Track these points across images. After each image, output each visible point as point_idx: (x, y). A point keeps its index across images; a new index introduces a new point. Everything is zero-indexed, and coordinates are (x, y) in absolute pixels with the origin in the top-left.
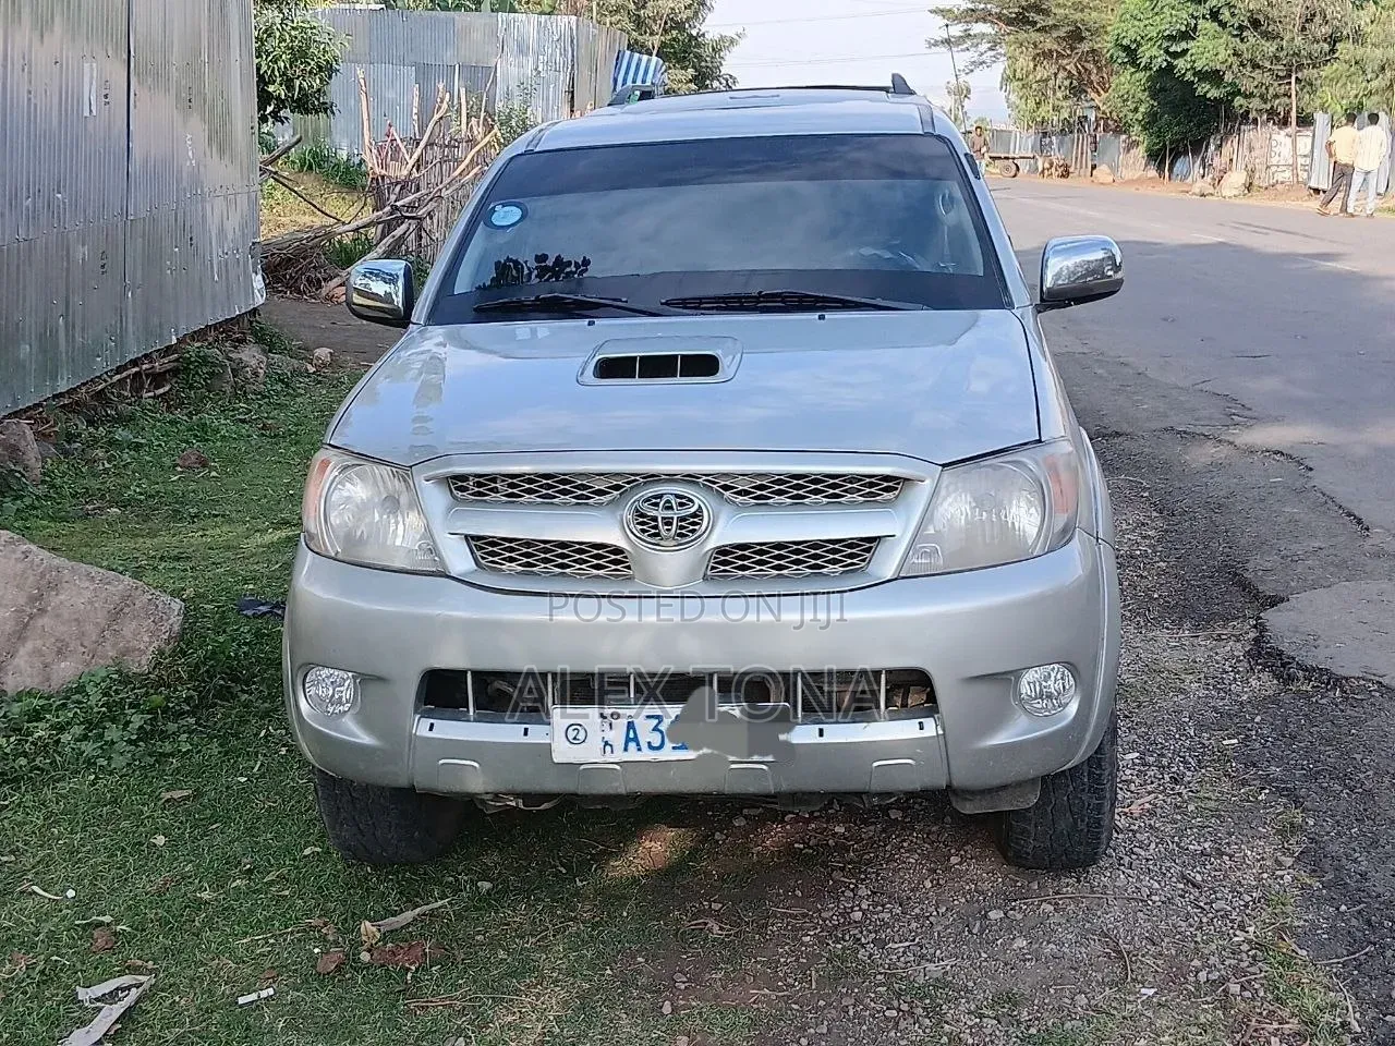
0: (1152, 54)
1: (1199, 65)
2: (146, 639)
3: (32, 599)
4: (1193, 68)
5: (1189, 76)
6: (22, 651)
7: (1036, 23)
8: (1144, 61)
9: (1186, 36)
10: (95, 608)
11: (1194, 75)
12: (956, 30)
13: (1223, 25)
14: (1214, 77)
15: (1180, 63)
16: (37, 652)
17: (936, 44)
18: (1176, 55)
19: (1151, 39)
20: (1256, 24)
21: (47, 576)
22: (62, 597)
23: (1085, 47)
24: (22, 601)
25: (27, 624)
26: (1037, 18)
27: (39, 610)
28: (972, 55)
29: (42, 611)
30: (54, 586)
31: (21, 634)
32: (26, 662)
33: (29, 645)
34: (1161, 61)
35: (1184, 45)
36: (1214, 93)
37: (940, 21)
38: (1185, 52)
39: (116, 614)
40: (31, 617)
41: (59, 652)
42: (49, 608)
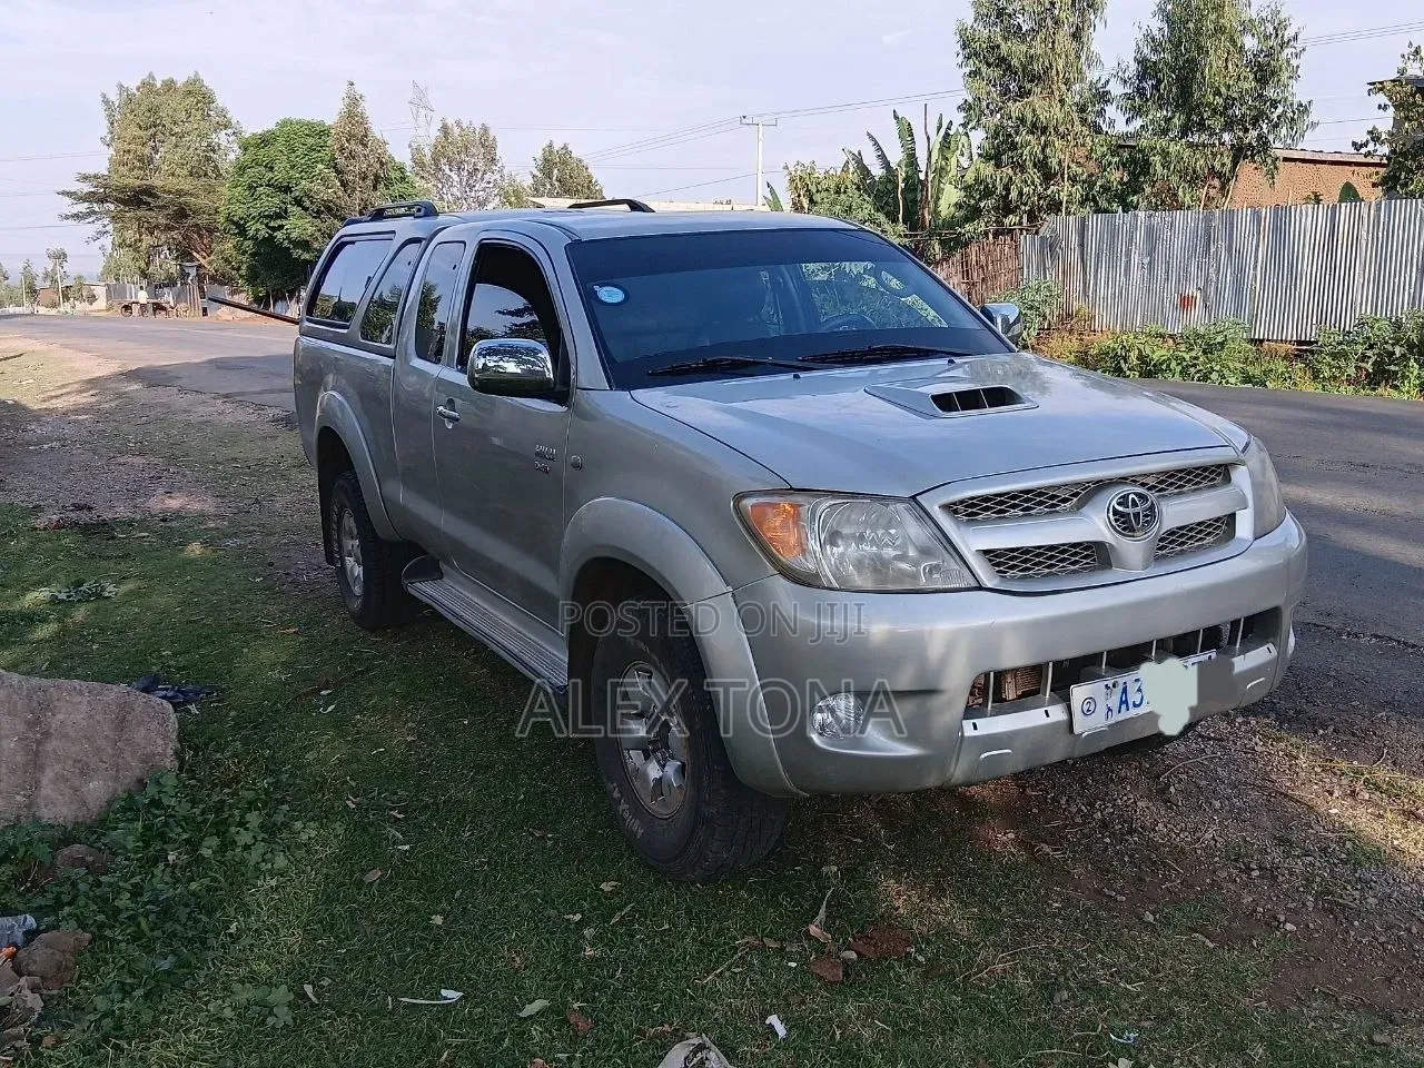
0: (257, 229)
1: (293, 236)
2: (160, 742)
3: (31, 725)
4: (288, 238)
5: (286, 244)
6: (44, 781)
7: (150, 204)
8: (251, 233)
9: (278, 216)
10: (98, 722)
11: (289, 243)
12: (83, 207)
13: (306, 209)
14: (305, 245)
15: (279, 235)
16: (60, 779)
17: (67, 217)
18: (274, 229)
19: (254, 218)
20: (329, 209)
21: (35, 697)
22: (60, 716)
23: (190, 221)
24: (21, 728)
25: (37, 753)
26: (149, 200)
27: (42, 734)
28: (98, 226)
29: (47, 734)
30: (46, 706)
31: (35, 762)
32: (53, 791)
33: (49, 774)
34: (264, 233)
35: (279, 222)
36: (306, 256)
37: (68, 200)
38: (281, 227)
39: (121, 724)
40: (39, 743)
41: (82, 773)
42: (52, 731)
